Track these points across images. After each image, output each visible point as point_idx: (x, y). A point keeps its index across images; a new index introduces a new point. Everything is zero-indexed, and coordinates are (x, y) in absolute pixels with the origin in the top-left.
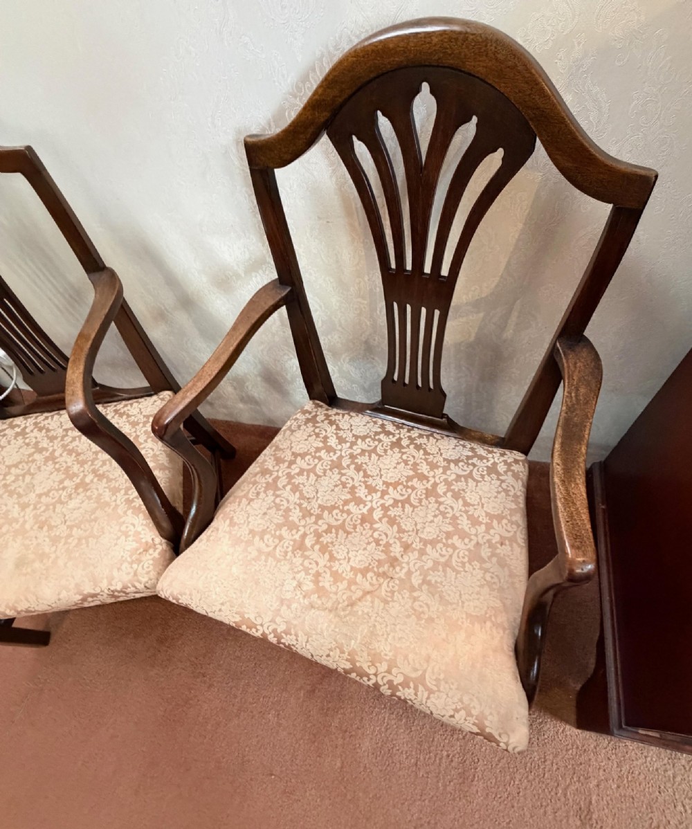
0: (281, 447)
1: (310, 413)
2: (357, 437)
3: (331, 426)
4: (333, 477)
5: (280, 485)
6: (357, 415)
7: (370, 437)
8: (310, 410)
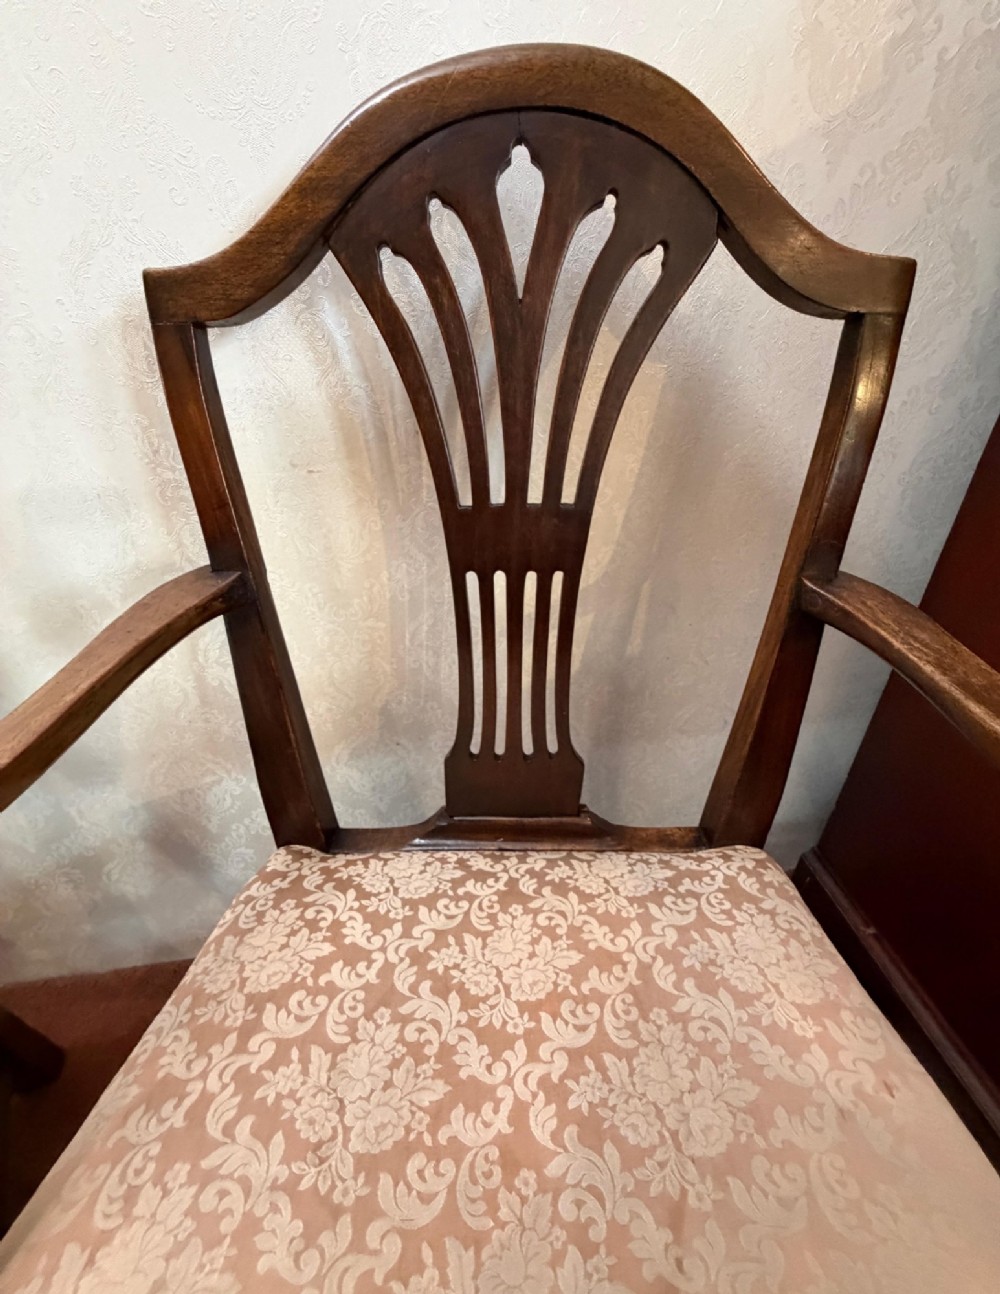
0: (211, 989)
1: (284, 876)
2: (412, 904)
3: (344, 892)
4: (379, 1037)
5: (214, 1129)
6: (398, 855)
7: (445, 895)
8: (282, 868)
